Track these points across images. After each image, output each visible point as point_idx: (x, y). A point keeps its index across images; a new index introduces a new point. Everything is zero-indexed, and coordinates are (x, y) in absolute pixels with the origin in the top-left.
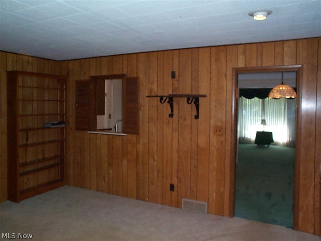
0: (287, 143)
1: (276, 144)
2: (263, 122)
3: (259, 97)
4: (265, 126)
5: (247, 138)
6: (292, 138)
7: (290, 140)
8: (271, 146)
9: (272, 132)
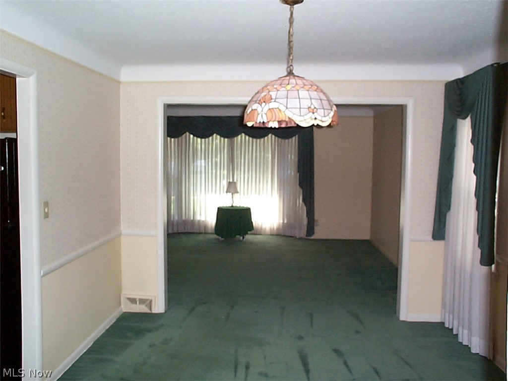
0: (278, 229)
1: (259, 233)
2: (232, 188)
3: (223, 135)
4: (236, 195)
5: (199, 221)
6: (289, 217)
7: (283, 222)
8: (248, 237)
9: (249, 207)
